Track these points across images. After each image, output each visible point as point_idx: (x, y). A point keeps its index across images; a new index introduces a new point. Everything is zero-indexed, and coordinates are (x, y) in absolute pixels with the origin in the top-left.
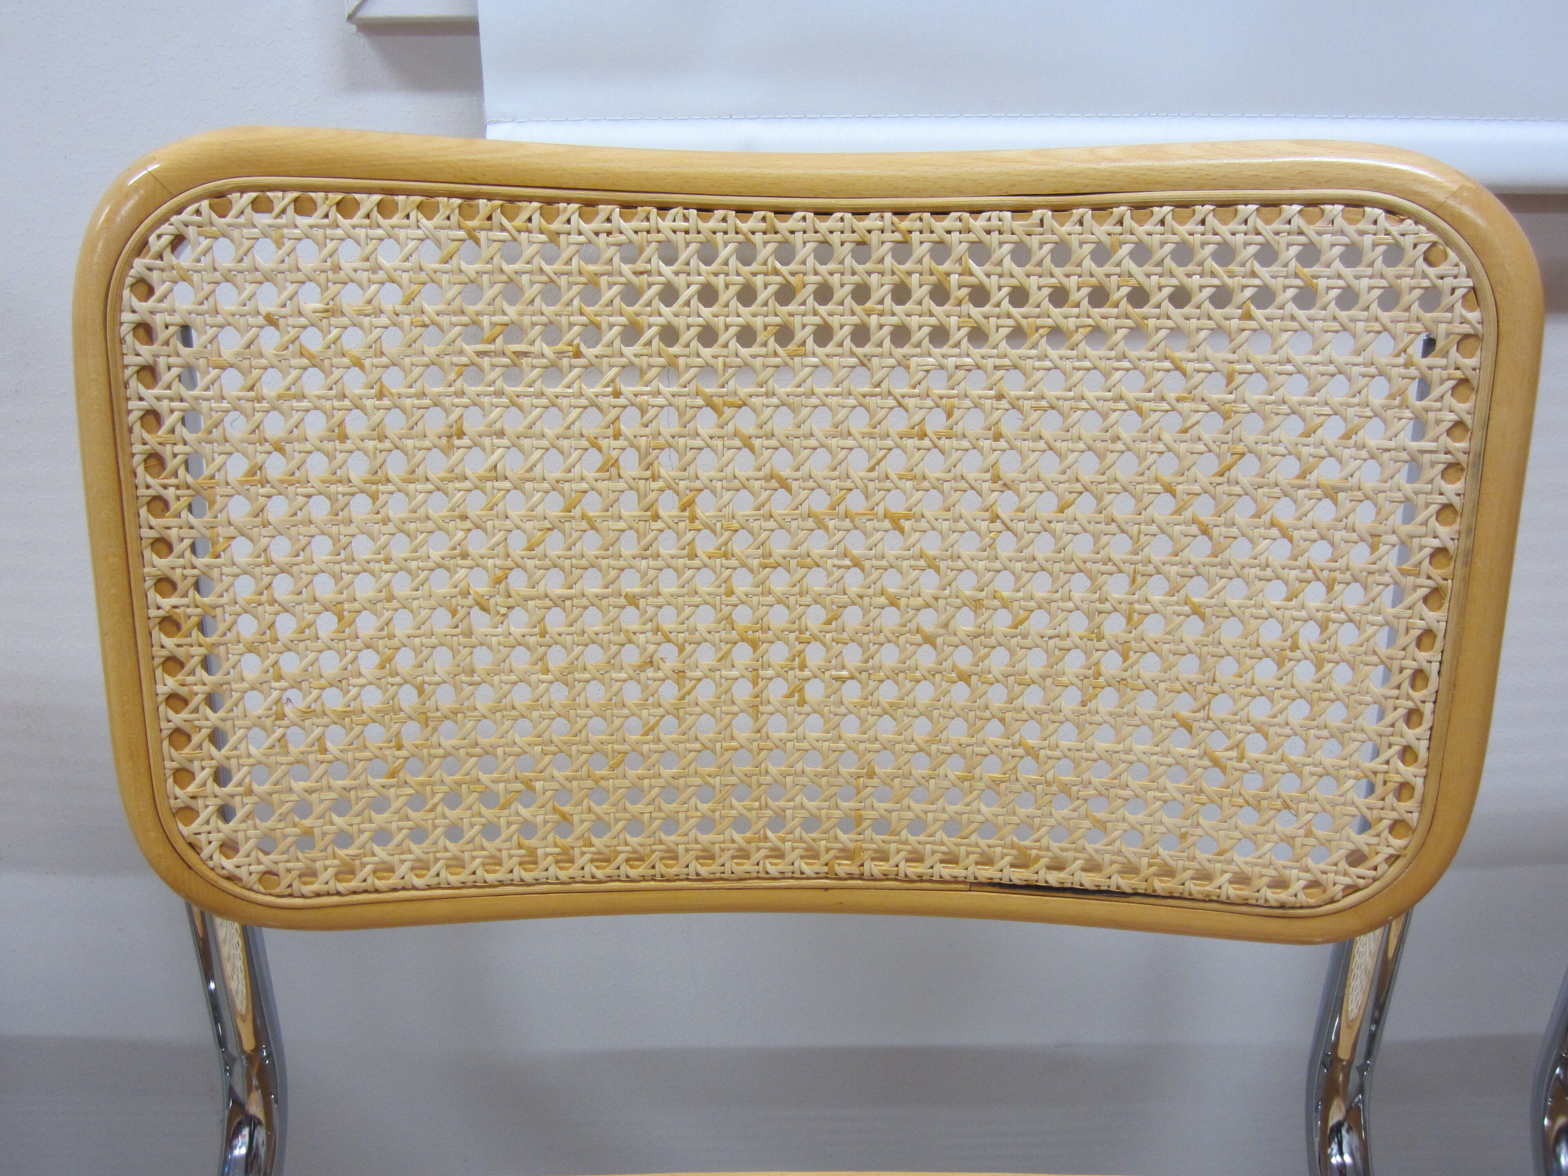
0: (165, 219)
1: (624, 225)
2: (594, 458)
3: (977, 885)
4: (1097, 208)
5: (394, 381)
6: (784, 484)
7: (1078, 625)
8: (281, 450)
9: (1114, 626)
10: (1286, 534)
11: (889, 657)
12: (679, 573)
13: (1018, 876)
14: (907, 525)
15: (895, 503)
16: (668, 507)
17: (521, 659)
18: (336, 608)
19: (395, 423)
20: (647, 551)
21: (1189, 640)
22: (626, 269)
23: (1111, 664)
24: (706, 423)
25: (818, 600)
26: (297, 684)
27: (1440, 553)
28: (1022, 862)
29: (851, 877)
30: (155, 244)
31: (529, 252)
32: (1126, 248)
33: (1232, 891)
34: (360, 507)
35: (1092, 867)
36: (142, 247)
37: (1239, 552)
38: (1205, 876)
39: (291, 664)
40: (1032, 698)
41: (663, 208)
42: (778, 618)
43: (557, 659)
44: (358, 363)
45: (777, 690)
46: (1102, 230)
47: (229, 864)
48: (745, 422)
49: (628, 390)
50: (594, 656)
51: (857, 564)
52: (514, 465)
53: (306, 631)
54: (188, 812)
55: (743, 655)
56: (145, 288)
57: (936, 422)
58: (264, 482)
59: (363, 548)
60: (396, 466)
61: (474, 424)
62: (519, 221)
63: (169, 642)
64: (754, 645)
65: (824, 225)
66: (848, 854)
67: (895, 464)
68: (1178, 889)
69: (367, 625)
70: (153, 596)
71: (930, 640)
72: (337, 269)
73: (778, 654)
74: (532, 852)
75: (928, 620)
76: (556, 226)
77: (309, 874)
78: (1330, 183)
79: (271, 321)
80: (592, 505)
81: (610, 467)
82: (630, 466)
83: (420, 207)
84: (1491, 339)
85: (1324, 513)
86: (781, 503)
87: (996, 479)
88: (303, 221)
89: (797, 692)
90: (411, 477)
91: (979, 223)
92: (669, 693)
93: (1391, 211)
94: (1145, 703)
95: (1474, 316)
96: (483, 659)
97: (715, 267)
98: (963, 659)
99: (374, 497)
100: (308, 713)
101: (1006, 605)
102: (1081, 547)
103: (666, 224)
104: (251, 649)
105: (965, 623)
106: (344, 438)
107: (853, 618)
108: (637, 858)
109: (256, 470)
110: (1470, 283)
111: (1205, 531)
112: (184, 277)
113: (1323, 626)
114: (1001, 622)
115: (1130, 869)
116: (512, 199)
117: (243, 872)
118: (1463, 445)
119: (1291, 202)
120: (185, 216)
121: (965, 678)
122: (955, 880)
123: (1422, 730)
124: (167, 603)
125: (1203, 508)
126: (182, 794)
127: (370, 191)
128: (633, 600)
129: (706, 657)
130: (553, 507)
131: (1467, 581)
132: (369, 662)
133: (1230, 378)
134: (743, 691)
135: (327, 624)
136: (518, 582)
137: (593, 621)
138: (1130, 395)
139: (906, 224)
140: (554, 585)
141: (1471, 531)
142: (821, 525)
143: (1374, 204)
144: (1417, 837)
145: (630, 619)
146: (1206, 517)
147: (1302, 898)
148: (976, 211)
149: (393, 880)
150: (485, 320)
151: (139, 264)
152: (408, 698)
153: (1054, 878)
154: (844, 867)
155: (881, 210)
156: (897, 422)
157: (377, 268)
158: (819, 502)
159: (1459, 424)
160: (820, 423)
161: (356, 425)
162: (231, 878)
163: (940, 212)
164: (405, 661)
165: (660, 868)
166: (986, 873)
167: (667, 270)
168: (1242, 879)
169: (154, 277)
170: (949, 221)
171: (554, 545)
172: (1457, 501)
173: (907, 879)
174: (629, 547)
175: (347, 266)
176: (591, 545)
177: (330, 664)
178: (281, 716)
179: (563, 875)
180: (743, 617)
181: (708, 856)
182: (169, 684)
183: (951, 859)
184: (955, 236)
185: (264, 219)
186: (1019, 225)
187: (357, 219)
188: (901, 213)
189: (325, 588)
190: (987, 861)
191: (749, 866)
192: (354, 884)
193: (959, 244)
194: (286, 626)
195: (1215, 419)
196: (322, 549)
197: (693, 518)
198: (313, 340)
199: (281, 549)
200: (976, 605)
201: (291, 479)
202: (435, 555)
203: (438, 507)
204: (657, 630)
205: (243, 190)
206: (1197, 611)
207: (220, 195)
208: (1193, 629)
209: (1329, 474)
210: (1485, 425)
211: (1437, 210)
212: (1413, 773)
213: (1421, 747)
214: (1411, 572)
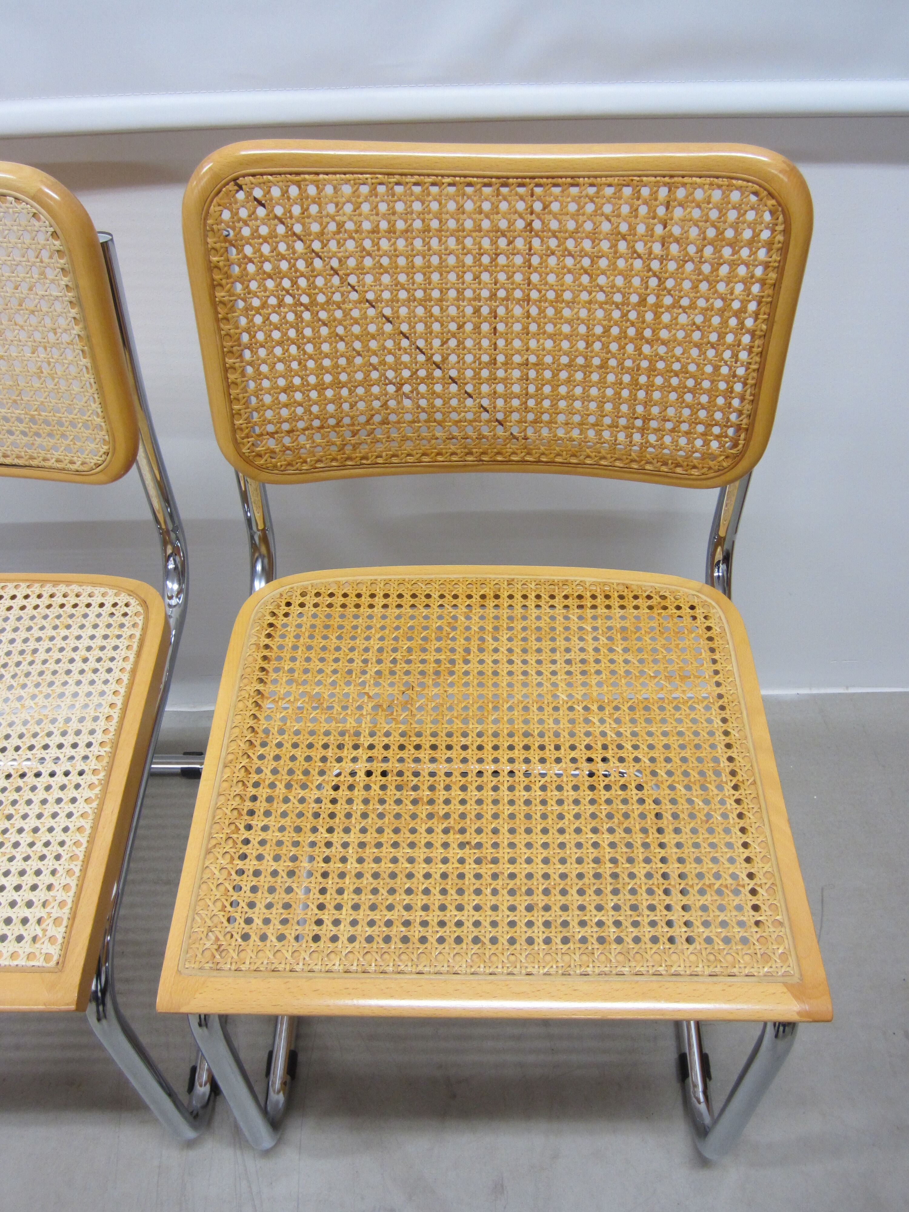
10: (22, 328)
27: (78, 337)
33: (58, 465)
38: (47, 459)
68: (40, 465)
85: (33, 320)
93: (16, 199)
95: (57, 243)
110: (52, 229)
113: (49, 363)
115: (18, 457)
118: (71, 294)
123: (97, 404)
143: (10, 196)
144: (112, 445)
147: (82, 468)
159: (67, 286)
168: (60, 461)
172: (78, 316)
209: (29, 304)
210: (77, 286)
211: (33, 198)
212: (99, 421)
213: (99, 410)
214: (71, 343)
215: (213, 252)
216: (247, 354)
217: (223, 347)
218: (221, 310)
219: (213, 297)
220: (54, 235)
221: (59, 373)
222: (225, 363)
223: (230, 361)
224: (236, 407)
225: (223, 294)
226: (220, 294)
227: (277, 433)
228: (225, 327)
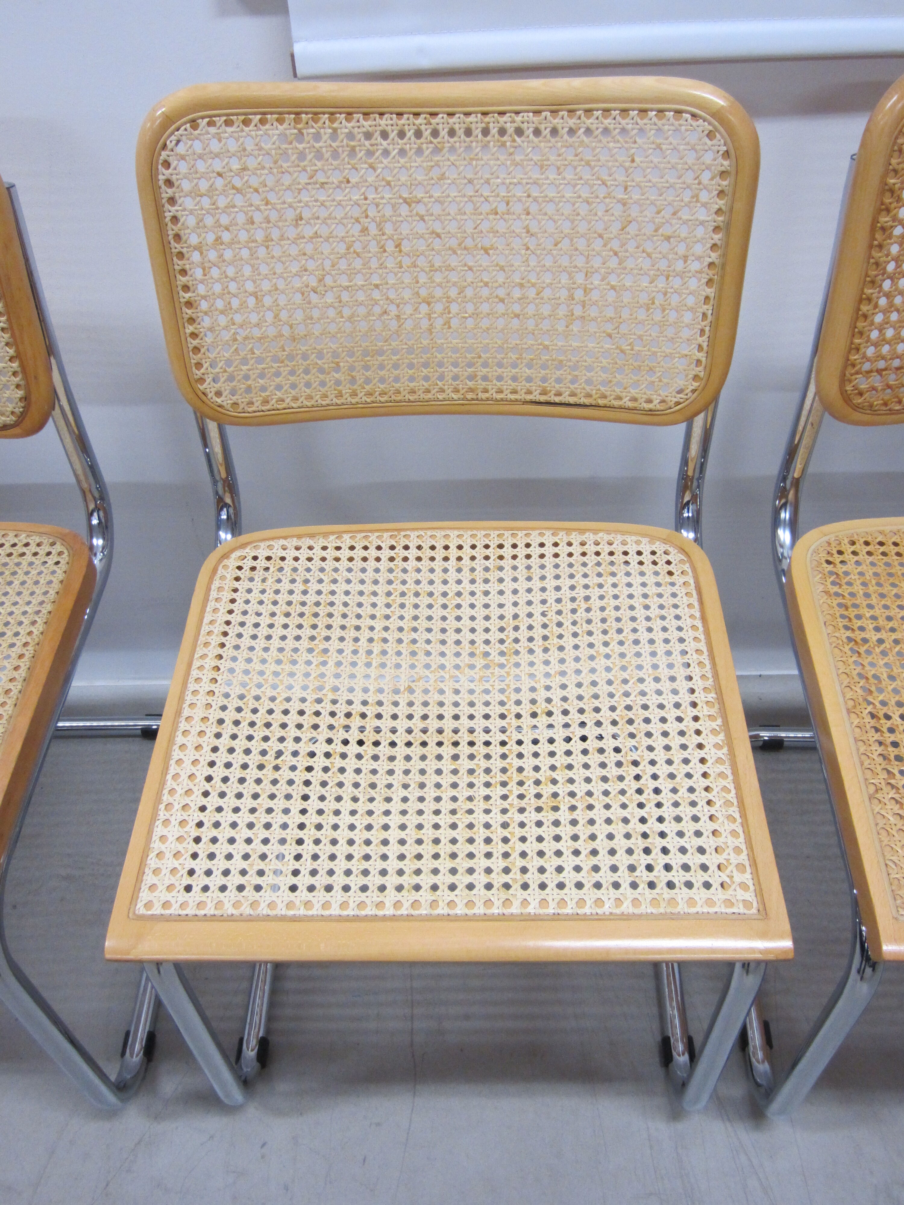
0: (172, 133)
1: (365, 123)
2: (358, 227)
3: (525, 402)
4: (570, 111)
5: (272, 198)
6: (438, 236)
7: (564, 294)
8: (227, 229)
9: (579, 294)
10: (649, 255)
11: (485, 308)
12: (396, 275)
13: (543, 398)
14: (491, 252)
15: (487, 243)
16: (390, 247)
17: (331, 313)
18: (255, 294)
19: (274, 216)
20: (382, 266)
21: (610, 300)
22: (367, 143)
23: (578, 311)
24: (404, 210)
25: (455, 284)
26: (241, 326)
27: (711, 265)
28: (544, 393)
29: (473, 399)
30: (170, 145)
31: (325, 137)
32: (582, 130)
33: (630, 404)
34: (262, 252)
35: (573, 394)
36: (164, 147)
37: (630, 264)
38: (619, 398)
39: (238, 318)
40: (545, 325)
41: (382, 114)
42: (438, 293)
43: (347, 312)
44: (256, 191)
45: (439, 323)
46: (572, 122)
47: (219, 400)
48: (421, 209)
49: (371, 197)
50: (362, 311)
51: (470, 269)
52: (324, 231)
53: (243, 304)
54: (202, 380)
55: (424, 308)
56: (167, 164)
57: (502, 208)
58: (222, 243)
59: (264, 269)
60: (275, 234)
61: (306, 214)
62: (320, 124)
63: (189, 312)
64: (429, 304)
65: (451, 120)
66: (471, 390)
67: (485, 226)
68: (608, 404)
69: (268, 301)
70: (182, 293)
71: (502, 301)
72: (245, 150)
73: (439, 308)
74: (340, 392)
75: (501, 293)
76: (335, 125)
77: (251, 403)
78: (668, 102)
79: (220, 175)
80: (358, 247)
81: (365, 230)
82: (373, 230)
83: (277, 120)
84: (733, 172)
85: (665, 247)
86: (437, 244)
87: (528, 232)
88: (229, 129)
89: (447, 324)
90: (282, 238)
91: (519, 118)
92: (394, 325)
93: (694, 116)
94: (592, 328)
95: (726, 163)
96: (316, 314)
97: (405, 141)
98: (517, 308)
99: (267, 247)
100: (246, 338)
101: (533, 285)
102: (565, 262)
103: (383, 122)
104: (222, 312)
105: (517, 293)
106: (253, 223)
107: (469, 292)
108: (383, 393)
109: (218, 239)
110: (725, 148)
111: (616, 254)
112: (183, 158)
113: (665, 294)
114: (532, 293)
115: (589, 396)
116: (316, 114)
117: (224, 404)
118: (721, 219)
119: (652, 110)
120: (181, 131)
121: (517, 316)
122: (516, 400)
123: (705, 338)
124: (187, 295)
125: (615, 245)
126: (199, 373)
127: (255, 114)
128: (377, 286)
129: (408, 310)
130: (342, 248)
131: (722, 277)
132: (269, 317)
133: (626, 189)
134: (425, 324)
135: (251, 301)
136: (328, 280)
137: (361, 296)
138: (584, 195)
139: (487, 119)
140: (344, 281)
141: (724, 255)
142: (455, 252)
143: (687, 112)
144: (704, 382)
145: (376, 295)
146: (616, 249)
147: (658, 407)
148: (517, 113)
149: (284, 405)
150: (308, 169)
151: (164, 154)
152: (286, 331)
153: (557, 399)
154: (470, 396)
155: (476, 113)
156: (485, 208)
157: (260, 149)
158: (453, 243)
159: (720, 210)
160: (453, 210)
161: (258, 217)
162: (220, 406)
163: (502, 113)
164: (284, 315)
165: (393, 397)
166: (529, 397)
167: (385, 143)
168: (634, 399)
169: (170, 159)
170: (506, 118)
171: (343, 265)
172: (719, 243)
173: (496, 400)
174: (374, 264)
175: (249, 148)
176: (358, 264)
177: (254, 318)
178: (235, 340)
179: (353, 401)
180: (423, 293)
181: (413, 392)
182: (190, 329)
183: (514, 392)
184: (508, 125)
185: (212, 130)
186: (536, 119)
187: (251, 127)
188: (485, 114)
189: (250, 286)
190: (529, 392)
191: (430, 396)
192: (268, 407)
193: (510, 128)
194: (235, 303)
195: (620, 206)
196: (247, 271)
197: (400, 251)
198: (238, 182)
199: (231, 271)
200: (521, 286)
201: (232, 243)
202: (294, 271)
203: (294, 251)
204: (387, 299)
205: (203, 118)
206: (613, 288)
207: (193, 121)
208: (611, 296)
209: (667, 230)
210: (731, 210)
211: (713, 115)
212: (702, 356)
213: (705, 345)
214: (700, 272)
215: (892, 174)
216: (887, 285)
217: (867, 275)
218: (879, 236)
219: (875, 220)
220: (727, 155)
221: (673, 304)
222: (863, 293)
223: (868, 291)
224: (857, 341)
225: (887, 219)
226: (884, 219)
227: (885, 369)
228: (876, 254)
